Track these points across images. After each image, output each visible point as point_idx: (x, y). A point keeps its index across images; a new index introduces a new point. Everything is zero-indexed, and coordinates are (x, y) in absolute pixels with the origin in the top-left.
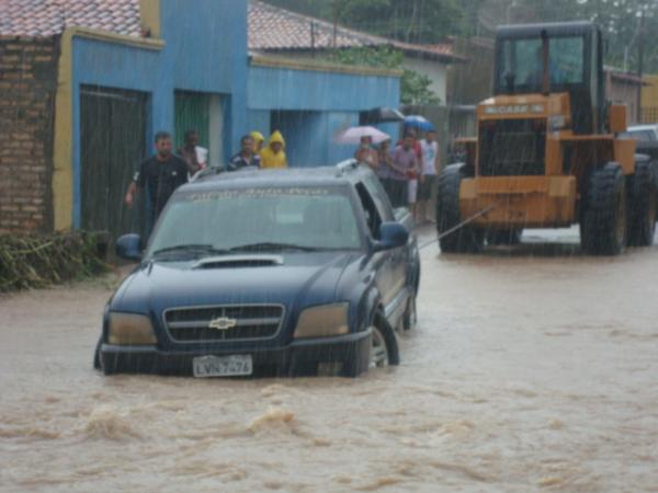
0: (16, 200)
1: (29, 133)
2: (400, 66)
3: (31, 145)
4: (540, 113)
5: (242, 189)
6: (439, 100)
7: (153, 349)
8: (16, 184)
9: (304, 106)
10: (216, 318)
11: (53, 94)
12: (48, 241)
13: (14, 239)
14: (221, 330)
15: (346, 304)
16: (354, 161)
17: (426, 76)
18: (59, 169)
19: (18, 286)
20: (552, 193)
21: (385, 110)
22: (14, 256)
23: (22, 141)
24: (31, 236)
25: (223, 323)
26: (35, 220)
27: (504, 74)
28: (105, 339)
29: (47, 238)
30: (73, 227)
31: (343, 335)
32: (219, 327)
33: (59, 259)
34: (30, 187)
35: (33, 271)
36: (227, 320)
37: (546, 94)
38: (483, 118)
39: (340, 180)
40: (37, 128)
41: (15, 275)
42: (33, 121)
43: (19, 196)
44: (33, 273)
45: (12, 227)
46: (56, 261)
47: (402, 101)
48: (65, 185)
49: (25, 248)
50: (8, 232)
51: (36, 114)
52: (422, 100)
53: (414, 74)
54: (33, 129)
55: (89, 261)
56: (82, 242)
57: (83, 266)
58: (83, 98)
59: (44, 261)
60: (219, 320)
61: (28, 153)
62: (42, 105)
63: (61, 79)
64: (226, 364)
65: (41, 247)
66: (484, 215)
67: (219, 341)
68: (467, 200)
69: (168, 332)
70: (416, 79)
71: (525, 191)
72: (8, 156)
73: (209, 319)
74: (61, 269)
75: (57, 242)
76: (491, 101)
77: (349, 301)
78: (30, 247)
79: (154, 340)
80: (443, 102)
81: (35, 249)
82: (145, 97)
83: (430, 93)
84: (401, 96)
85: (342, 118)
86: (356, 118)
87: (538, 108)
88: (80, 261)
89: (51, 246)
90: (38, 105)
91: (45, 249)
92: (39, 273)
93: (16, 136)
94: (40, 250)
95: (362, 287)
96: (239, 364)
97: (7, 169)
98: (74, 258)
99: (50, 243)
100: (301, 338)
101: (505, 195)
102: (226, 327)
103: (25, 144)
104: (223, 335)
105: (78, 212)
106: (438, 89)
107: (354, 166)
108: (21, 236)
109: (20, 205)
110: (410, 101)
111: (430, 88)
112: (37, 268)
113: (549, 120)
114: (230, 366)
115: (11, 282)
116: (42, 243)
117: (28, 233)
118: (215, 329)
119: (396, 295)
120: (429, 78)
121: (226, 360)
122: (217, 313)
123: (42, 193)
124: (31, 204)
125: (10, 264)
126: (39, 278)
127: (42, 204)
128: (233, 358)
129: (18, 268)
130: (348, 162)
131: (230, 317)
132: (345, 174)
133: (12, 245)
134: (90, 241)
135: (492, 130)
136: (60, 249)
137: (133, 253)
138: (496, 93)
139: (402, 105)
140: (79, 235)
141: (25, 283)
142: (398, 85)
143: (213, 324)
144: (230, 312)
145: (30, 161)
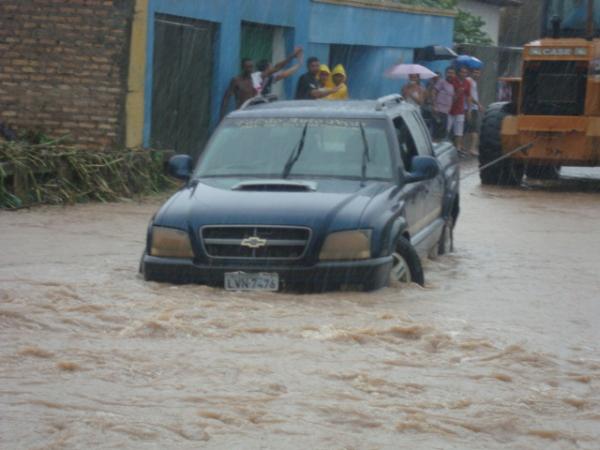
0: (94, 118)
1: (107, 57)
2: (455, 8)
3: (108, 68)
4: (583, 56)
5: (287, 118)
6: (490, 41)
7: (190, 262)
8: (93, 103)
9: (361, 41)
10: (247, 238)
11: (130, 21)
12: (120, 157)
13: (90, 154)
14: (252, 249)
15: (370, 232)
16: (399, 96)
17: (479, 18)
18: (132, 91)
19: (92, 198)
20: (590, 133)
21: (438, 48)
22: (89, 169)
23: (100, 64)
24: (104, 152)
25: (255, 242)
26: (109, 137)
27: (551, 18)
28: (148, 251)
29: (119, 154)
30: (142, 146)
31: (365, 259)
32: (250, 245)
33: (128, 174)
34: (106, 107)
35: (105, 183)
36: (258, 239)
37: (590, 39)
38: (528, 59)
39: (379, 113)
40: (114, 52)
41: (88, 187)
42: (111, 45)
43: (96, 115)
44: (104, 186)
45: (88, 143)
46: (126, 176)
47: (455, 40)
48: (137, 106)
49: (98, 163)
50: (84, 147)
51: (114, 38)
52: (475, 39)
53: (468, 15)
54: (109, 53)
55: (156, 177)
56: (150, 159)
57: (150, 181)
58: (157, 25)
59: (115, 176)
60: (251, 239)
61: (105, 74)
62: (120, 31)
63: (138, 8)
64: (254, 280)
65: (114, 162)
66: (524, 151)
67: (250, 258)
68: (509, 137)
69: (204, 247)
70: (470, 20)
71: (564, 130)
72: (87, 77)
73: (242, 237)
74: (131, 183)
75: (128, 158)
76: (537, 43)
77: (372, 228)
78: (104, 162)
79: (191, 254)
80: (495, 43)
81: (107, 164)
82: (215, 27)
83: (484, 34)
84: (455, 35)
85: (398, 54)
86: (410, 55)
87: (581, 52)
88: (148, 176)
89: (122, 162)
90: (117, 31)
91: (117, 164)
92: (111, 186)
93: (94, 58)
94: (112, 165)
95: (388, 214)
96: (267, 281)
97: (85, 89)
98: (142, 174)
99: (121, 159)
100: (327, 260)
101: (545, 133)
102: (257, 245)
103: (103, 67)
104: (254, 253)
105: (148, 132)
106: (491, 30)
107: (398, 101)
108: (96, 151)
109: (96, 122)
110: (463, 40)
111: (483, 29)
112: (108, 181)
113: (591, 63)
114: (259, 281)
115: (84, 193)
116: (114, 158)
117: (102, 149)
118: (247, 247)
119: (429, 223)
120: (483, 20)
121: (255, 276)
122: (249, 232)
123: (116, 113)
124: (107, 122)
125: (84, 176)
126: (110, 191)
127: (116, 123)
128: (261, 274)
129: (92, 181)
130: (392, 97)
131: (262, 237)
132: (385, 108)
133: (87, 159)
134: (157, 158)
135: (537, 70)
136: (130, 165)
137: (184, 173)
138: (543, 36)
139: (455, 44)
140: (147, 153)
141: (98, 195)
142: (451, 25)
143: (244, 242)
144: (262, 233)
145: (107, 83)
